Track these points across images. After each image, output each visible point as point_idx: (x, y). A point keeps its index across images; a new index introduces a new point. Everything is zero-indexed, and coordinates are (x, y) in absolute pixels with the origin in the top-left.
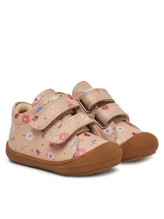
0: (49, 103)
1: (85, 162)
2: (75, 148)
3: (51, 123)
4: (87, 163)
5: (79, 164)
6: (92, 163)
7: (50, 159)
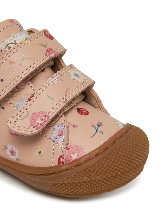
0: (10, 50)
1: (83, 175)
2: (61, 143)
3: (14, 89)
4: (88, 179)
5: (70, 178)
6: (99, 178)
7: (11, 157)
